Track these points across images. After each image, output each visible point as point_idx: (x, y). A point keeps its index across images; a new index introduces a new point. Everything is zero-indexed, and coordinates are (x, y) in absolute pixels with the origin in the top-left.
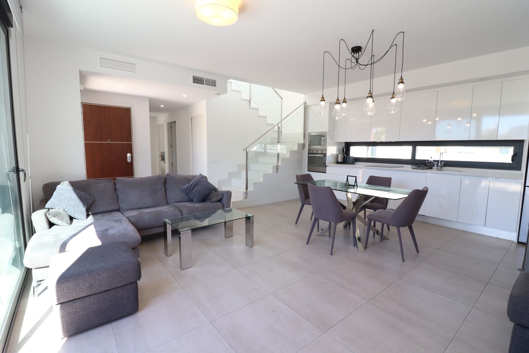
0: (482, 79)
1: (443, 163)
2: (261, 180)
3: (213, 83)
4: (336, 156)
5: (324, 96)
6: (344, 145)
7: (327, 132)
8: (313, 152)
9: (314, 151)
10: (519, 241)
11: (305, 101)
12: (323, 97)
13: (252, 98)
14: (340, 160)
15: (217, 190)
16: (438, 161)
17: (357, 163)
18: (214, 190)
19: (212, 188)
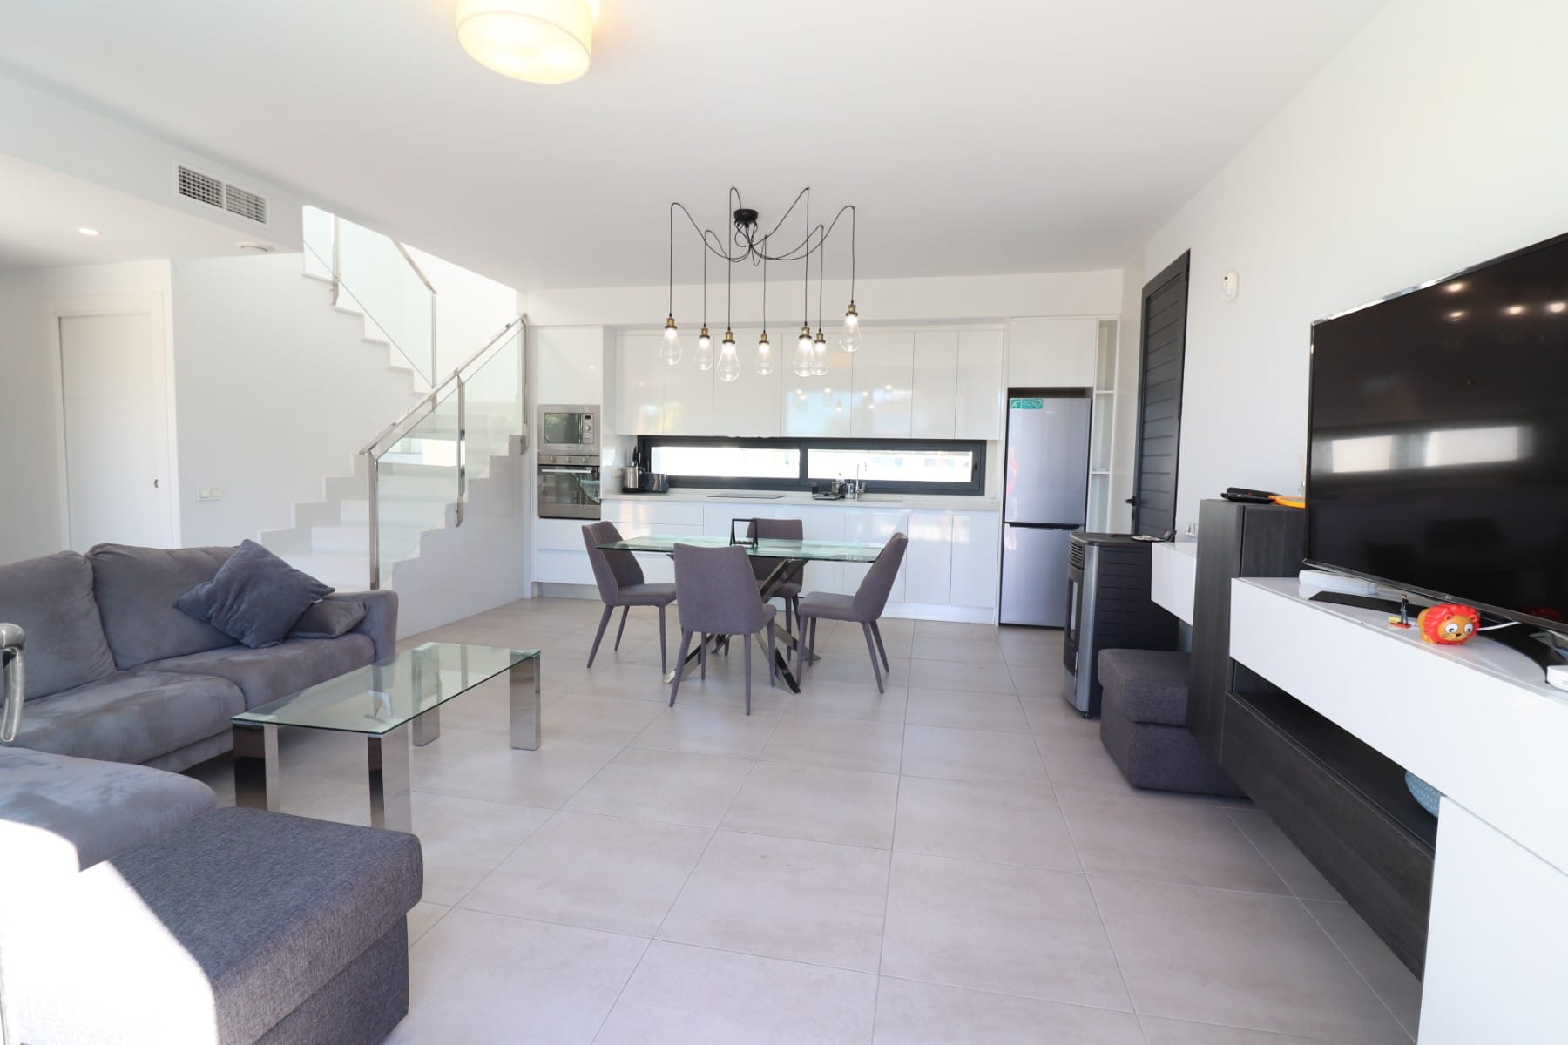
0: (932, 322)
1: (864, 484)
2: (415, 553)
3: (254, 209)
4: (620, 473)
5: (673, 316)
6: (635, 443)
7: (599, 407)
8: (554, 461)
9: (557, 457)
10: (1002, 622)
11: (524, 311)
12: (671, 318)
13: (343, 277)
14: (631, 484)
15: (331, 594)
16: (853, 482)
17: (671, 490)
18: (322, 594)
19: (316, 589)
